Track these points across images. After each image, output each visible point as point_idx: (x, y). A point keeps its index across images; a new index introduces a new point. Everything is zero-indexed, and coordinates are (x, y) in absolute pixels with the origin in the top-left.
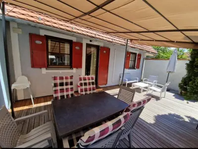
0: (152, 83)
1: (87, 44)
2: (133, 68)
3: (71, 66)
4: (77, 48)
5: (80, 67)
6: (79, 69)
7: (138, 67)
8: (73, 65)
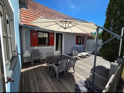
0: (90, 53)
1: (56, 33)
2: (80, 44)
3: (49, 45)
4: (52, 36)
5: (53, 45)
6: (53, 46)
7: (83, 44)
8: (50, 44)
